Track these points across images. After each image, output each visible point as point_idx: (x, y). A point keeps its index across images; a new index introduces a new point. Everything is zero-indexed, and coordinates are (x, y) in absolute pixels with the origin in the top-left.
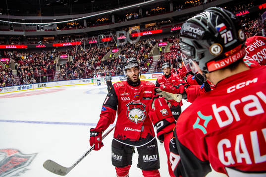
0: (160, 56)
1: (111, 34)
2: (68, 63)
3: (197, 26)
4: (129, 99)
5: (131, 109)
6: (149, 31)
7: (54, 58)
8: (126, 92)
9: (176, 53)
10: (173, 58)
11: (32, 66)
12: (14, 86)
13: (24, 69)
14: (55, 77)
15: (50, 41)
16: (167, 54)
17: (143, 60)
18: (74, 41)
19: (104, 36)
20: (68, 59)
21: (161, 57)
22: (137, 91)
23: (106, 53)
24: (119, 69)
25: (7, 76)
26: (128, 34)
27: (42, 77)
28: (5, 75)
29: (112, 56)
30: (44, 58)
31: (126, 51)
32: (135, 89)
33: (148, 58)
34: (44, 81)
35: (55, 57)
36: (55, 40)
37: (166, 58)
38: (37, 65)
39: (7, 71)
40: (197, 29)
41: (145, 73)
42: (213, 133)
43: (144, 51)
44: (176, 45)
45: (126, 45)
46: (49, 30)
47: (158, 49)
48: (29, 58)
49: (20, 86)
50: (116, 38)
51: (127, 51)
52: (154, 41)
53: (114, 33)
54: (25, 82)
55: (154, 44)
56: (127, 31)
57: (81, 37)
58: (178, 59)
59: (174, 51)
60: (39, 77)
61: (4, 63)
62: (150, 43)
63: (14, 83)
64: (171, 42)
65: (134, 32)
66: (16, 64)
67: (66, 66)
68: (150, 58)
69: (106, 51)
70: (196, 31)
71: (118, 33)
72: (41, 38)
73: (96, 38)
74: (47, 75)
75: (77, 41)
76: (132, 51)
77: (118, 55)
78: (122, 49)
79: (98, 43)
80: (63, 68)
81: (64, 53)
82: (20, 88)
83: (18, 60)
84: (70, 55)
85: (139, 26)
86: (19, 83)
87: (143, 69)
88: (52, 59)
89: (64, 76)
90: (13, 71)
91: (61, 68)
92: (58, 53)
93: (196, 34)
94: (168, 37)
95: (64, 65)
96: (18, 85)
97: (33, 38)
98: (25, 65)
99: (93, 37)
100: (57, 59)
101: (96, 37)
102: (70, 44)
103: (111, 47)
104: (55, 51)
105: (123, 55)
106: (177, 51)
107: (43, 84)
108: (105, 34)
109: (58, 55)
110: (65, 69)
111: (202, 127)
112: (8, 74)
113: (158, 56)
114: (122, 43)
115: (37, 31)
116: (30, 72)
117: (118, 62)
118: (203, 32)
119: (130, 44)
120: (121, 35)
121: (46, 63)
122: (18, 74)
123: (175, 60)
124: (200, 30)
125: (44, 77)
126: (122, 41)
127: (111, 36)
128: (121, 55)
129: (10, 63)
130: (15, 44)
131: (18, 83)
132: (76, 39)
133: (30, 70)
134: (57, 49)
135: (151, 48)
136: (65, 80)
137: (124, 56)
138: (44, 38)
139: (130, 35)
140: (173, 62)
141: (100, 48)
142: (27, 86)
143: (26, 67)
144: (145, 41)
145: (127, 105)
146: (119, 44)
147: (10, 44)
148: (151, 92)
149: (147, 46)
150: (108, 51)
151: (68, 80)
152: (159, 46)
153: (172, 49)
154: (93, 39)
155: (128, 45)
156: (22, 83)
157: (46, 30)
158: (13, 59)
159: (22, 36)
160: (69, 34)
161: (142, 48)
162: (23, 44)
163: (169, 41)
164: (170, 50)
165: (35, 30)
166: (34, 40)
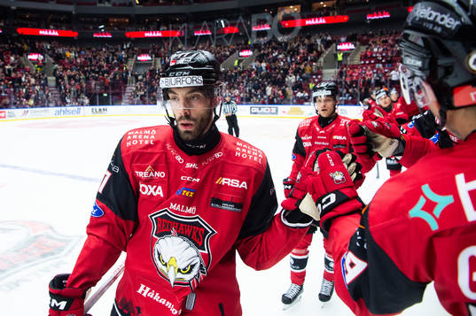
0: (337, 70)
1: (241, 20)
2: (150, 71)
3: (447, 10)
4: (160, 192)
5: (161, 234)
6: (319, 16)
7: (127, 59)
8: (156, 168)
9: (373, 68)
10: (364, 78)
11: (85, 72)
12: (48, 106)
13: (70, 78)
14: (126, 97)
15: (119, 25)
16: (354, 67)
17: (301, 77)
18: (165, 28)
19: (228, 22)
20: (151, 64)
21: (341, 74)
22: (193, 173)
23: (228, 57)
24: (250, 91)
25: (37, 88)
26: (275, 22)
27: (101, 94)
28: (35, 85)
29: (239, 63)
30: (108, 58)
31: (268, 55)
32: (189, 165)
33: (312, 74)
34: (104, 102)
35: (128, 57)
36: (130, 24)
37: (351, 75)
38: (93, 71)
39: (38, 79)
40: (446, 17)
41: (302, 104)
42: (452, 231)
43: (304, 59)
44: (376, 50)
45: (270, 42)
46: (120, 5)
47: (336, 56)
48: (79, 57)
49: (59, 109)
50: (249, 28)
51: (271, 56)
52: (329, 38)
53: (248, 17)
54: (68, 101)
55: (327, 44)
56: (274, 15)
57: (181, 23)
58: (376, 81)
59: (370, 63)
60: (96, 94)
61: (34, 64)
62: (319, 43)
63: (49, 102)
64: (364, 43)
65: (288, 18)
66: (56, 65)
67: (148, 77)
68: (317, 75)
69: (228, 53)
70: (442, 19)
71: (255, 18)
72: (104, 19)
73: (210, 26)
74: (111, 91)
75: (173, 28)
76: (281, 56)
77: (251, 62)
78: (260, 51)
79: (213, 35)
80: (141, 80)
81: (144, 52)
82: (59, 112)
83: (59, 59)
84: (156, 57)
85: (299, 6)
86: (59, 103)
87: (299, 95)
88: (121, 62)
89: (142, 96)
90: (49, 78)
91: (137, 80)
92: (133, 50)
93: (443, 27)
94: (359, 32)
95: (144, 76)
96: (57, 106)
97: (89, 19)
98: (72, 70)
99: (205, 23)
100: (131, 62)
101: (212, 24)
102: (159, 34)
103: (238, 45)
104: (128, 46)
105: (261, 62)
106: (375, 63)
107: (102, 107)
108: (229, 19)
109: (133, 54)
110: (146, 83)
111: (429, 215)
112: (41, 85)
113: (333, 71)
114: (261, 39)
115: (99, 5)
116: (80, 83)
117: (250, 76)
118: (458, 23)
119: (276, 41)
120: (262, 22)
121: (111, 68)
122: (58, 85)
123: (369, 81)
124: (451, 19)
125: (105, 95)
126: (262, 34)
127: (240, 24)
128: (258, 63)
129: (44, 64)
130: (56, 28)
131: (56, 103)
132: (171, 26)
133: (80, 79)
134: (132, 42)
135: (320, 54)
136: (144, 103)
137: (264, 65)
138: (111, 20)
139: (279, 24)
140: (363, 85)
141: (217, 46)
142: (72, 108)
143: (73, 74)
144: (309, 38)
145: (153, 217)
146: (255, 41)
147: (47, 28)
148: (244, 185)
149: (311, 48)
150: (231, 53)
151: (150, 104)
152: (337, 50)
153: (364, 57)
154: (205, 27)
155: (274, 44)
156: (64, 103)
157: (114, 5)
158: (50, 56)
159: (69, 14)
160: (158, 15)
161: (301, 51)
162: (71, 28)
163: (359, 40)
164: (361, 59)
165: (95, 4)
166: (92, 23)
